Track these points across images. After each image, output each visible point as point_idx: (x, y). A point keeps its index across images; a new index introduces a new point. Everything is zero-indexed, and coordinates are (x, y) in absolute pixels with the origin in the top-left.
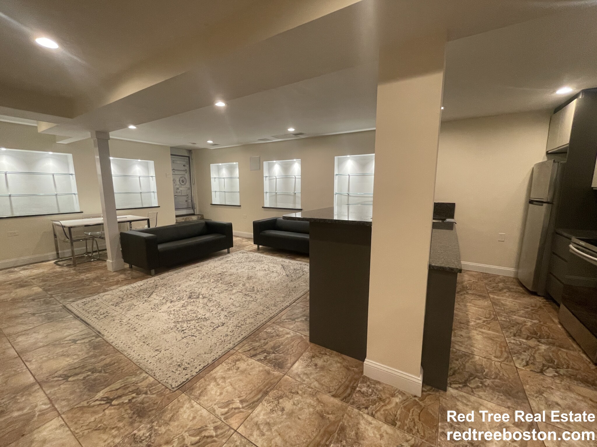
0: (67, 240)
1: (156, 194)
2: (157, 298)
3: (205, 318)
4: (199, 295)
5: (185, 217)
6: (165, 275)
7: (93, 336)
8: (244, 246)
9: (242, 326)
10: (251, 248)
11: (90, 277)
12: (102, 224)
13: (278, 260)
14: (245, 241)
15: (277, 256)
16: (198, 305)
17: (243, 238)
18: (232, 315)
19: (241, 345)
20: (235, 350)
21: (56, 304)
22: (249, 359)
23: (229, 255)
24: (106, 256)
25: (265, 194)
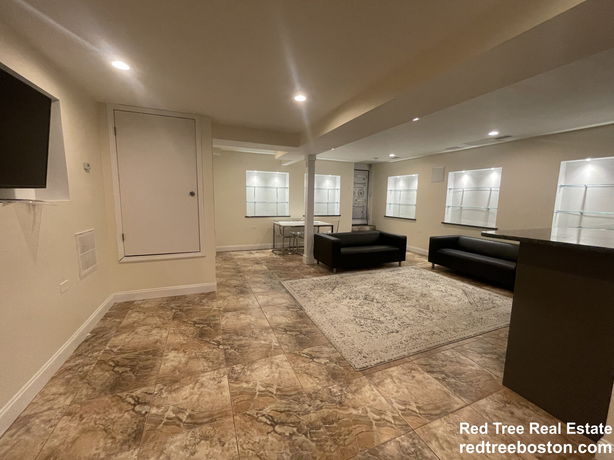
0: (281, 236)
1: (339, 204)
2: (339, 292)
3: (379, 320)
4: (373, 299)
5: (359, 227)
6: (344, 275)
7: (298, 308)
8: (416, 262)
9: (417, 340)
10: (425, 265)
11: (292, 266)
12: (304, 226)
13: (457, 284)
14: (417, 257)
15: (456, 279)
16: (372, 307)
17: (415, 253)
18: (406, 326)
19: (416, 357)
20: (410, 359)
21: (275, 280)
22: (426, 373)
23: (400, 268)
24: (303, 252)
25: (446, 208)
